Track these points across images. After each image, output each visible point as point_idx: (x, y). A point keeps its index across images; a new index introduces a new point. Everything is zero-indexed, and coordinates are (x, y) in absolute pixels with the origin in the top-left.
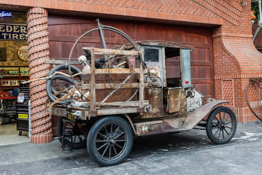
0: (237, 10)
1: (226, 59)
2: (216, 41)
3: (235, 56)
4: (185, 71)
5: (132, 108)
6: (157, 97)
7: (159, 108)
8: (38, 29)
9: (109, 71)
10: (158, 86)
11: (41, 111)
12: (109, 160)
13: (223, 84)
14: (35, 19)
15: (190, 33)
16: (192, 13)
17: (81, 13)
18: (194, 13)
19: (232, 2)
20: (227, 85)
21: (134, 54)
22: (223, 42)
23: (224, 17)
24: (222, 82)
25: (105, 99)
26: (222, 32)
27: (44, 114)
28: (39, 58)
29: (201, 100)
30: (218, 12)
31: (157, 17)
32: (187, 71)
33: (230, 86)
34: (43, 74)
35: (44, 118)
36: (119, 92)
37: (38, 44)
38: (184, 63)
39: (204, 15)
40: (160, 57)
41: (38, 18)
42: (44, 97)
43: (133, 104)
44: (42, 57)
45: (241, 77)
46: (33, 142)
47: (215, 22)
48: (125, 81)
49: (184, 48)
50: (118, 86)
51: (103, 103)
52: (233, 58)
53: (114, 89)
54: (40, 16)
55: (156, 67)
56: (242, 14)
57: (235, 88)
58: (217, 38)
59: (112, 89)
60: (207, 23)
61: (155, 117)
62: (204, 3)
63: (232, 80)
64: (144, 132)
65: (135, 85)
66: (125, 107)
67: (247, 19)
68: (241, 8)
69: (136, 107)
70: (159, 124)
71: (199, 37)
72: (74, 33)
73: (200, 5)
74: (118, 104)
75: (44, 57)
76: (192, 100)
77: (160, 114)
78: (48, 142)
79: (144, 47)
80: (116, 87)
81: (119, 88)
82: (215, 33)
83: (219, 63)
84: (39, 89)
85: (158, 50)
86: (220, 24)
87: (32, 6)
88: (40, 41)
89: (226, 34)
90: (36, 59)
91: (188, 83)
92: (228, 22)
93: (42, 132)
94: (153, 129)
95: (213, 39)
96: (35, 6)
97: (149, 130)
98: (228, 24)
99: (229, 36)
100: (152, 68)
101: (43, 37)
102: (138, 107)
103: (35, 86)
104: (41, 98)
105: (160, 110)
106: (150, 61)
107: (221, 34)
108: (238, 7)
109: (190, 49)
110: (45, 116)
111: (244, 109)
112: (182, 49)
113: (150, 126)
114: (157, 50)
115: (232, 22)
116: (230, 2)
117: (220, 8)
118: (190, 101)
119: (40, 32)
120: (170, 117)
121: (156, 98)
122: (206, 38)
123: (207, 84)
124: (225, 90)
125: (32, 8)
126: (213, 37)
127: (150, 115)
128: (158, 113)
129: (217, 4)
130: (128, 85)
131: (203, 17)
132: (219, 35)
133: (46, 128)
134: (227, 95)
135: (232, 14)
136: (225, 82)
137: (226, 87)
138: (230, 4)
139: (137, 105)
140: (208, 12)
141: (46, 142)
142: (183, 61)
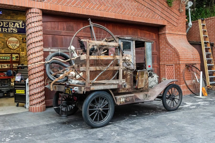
0: (176, 14)
1: (168, 50)
2: (162, 37)
3: (175, 48)
4: (148, 58)
5: (114, 85)
6: (130, 77)
8: (35, 25)
9: (99, 58)
10: (130, 69)
11: (37, 88)
12: (98, 123)
13: (167, 68)
14: (33, 17)
15: (143, 30)
16: (146, 16)
17: (67, 13)
18: (147, 16)
19: (173, 9)
20: (169, 68)
21: (116, 45)
22: (167, 38)
23: (167, 19)
24: (166, 67)
25: (96, 78)
26: (166, 30)
27: (40, 90)
28: (36, 47)
29: (157, 79)
30: (164, 16)
31: (122, 18)
32: (149, 58)
33: (172, 69)
34: (39, 59)
35: (40, 93)
36: (105, 73)
37: (35, 36)
39: (154, 18)
40: (132, 47)
41: (35, 16)
42: (39, 77)
43: (115, 82)
44: (38, 46)
45: (180, 63)
46: (31, 112)
47: (161, 23)
48: (109, 65)
49: (147, 41)
50: (105, 69)
51: (94, 81)
52: (174, 49)
53: (102, 71)
54: (37, 15)
55: (129, 55)
56: (180, 18)
57: (175, 71)
58: (162, 35)
59: (100, 71)
60: (156, 23)
61: (127, 91)
62: (154, 9)
63: (173, 65)
64: (122, 103)
65: (116, 68)
66: (109, 84)
67: (183, 21)
68: (179, 14)
69: (117, 84)
70: (132, 97)
71: (149, 33)
72: (61, 28)
73: (151, 11)
74: (105, 82)
75: (40, 46)
76: (151, 80)
77: (131, 89)
78: (43, 111)
80: (103, 69)
81: (105, 70)
82: (161, 31)
83: (163, 53)
84: (36, 71)
86: (165, 25)
87: (31, 7)
88: (37, 34)
89: (169, 32)
90: (34, 48)
91: (150, 67)
92: (170, 23)
93: (38, 104)
94: (128, 100)
95: (159, 35)
96: (33, 7)
97: (126, 101)
98: (170, 25)
99: (171, 33)
100: (126, 56)
101: (39, 31)
102: (118, 84)
103: (33, 69)
104: (37, 77)
105: (131, 86)
106: (125, 50)
107: (165, 32)
108: (177, 13)
109: (151, 42)
110: (40, 91)
111: (182, 86)
113: (126, 98)
114: (130, 42)
115: (172, 23)
116: (172, 9)
117: (165, 13)
119: (37, 27)
120: (137, 91)
121: (128, 78)
122: (155, 34)
123: (155, 68)
124: (168, 72)
125: (31, 8)
126: (159, 34)
127: (125, 90)
128: (129, 88)
129: (163, 10)
130: (112, 68)
131: (153, 19)
132: (164, 32)
133: (41, 100)
134: (170, 76)
135: (173, 18)
136: (168, 66)
137: (168, 70)
138: (172, 10)
139: (118, 83)
140: (156, 16)
141: (41, 111)
142: (147, 51)
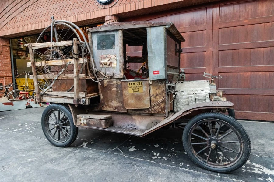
4: (154, 57)
5: (69, 99)
6: (116, 89)
7: (120, 102)
25: (47, 88)
29: (208, 97)
32: (157, 57)
38: (152, 46)
40: (116, 42)
48: (61, 72)
49: (152, 25)
50: (55, 77)
51: (45, 91)
55: (111, 55)
61: (116, 110)
64: (82, 125)
65: (70, 76)
66: (63, 97)
69: (73, 98)
70: (99, 120)
79: (97, 34)
85: (114, 34)
91: (158, 73)
94: (93, 124)
97: (88, 124)
100: (106, 57)
106: (104, 49)
109: (165, 26)
112: (150, 27)
113: (90, 119)
118: (188, 98)
121: (114, 90)
142: (151, 44)
